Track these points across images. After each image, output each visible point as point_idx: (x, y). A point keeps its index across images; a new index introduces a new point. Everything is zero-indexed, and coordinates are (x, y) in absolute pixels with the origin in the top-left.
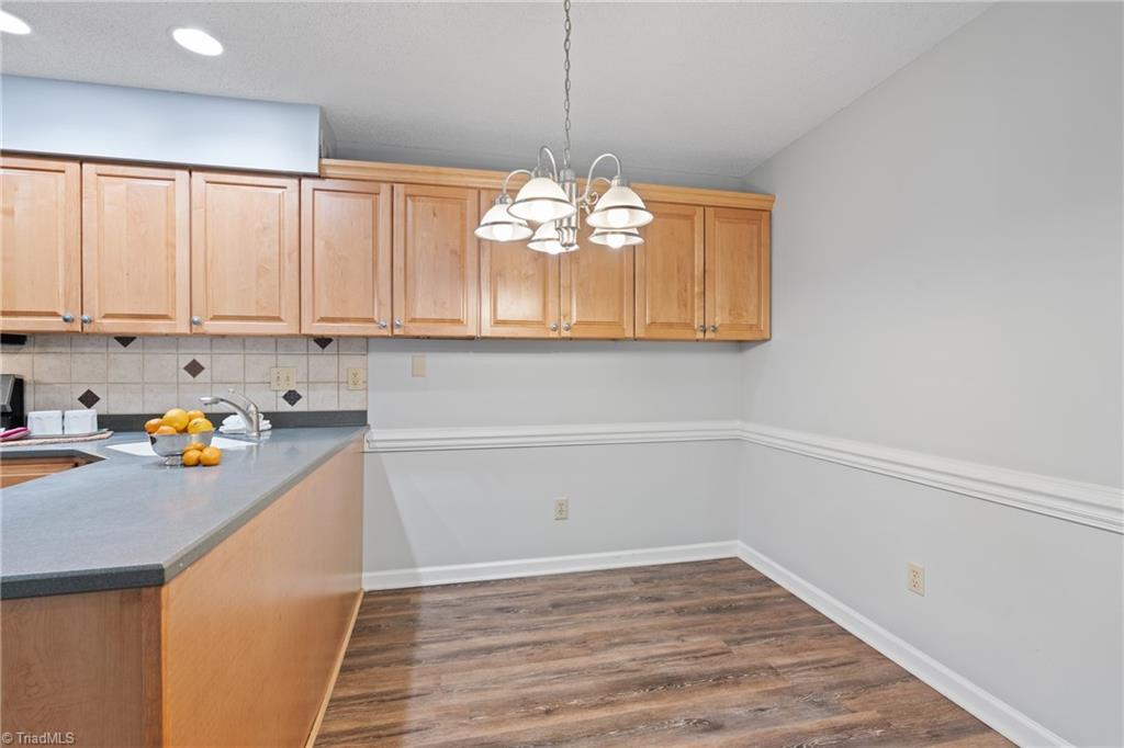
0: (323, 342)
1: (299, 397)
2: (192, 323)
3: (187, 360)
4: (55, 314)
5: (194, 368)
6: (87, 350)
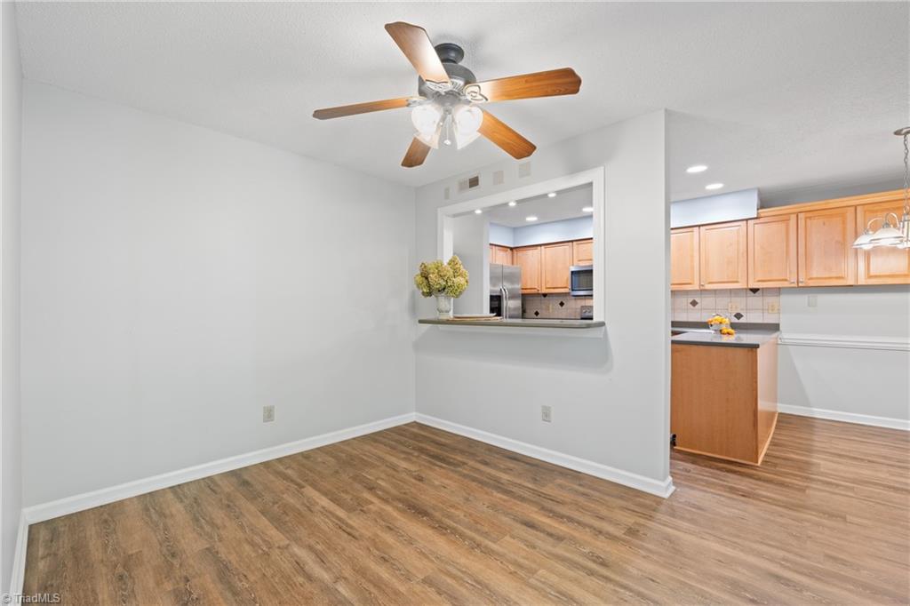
0: (754, 291)
1: (742, 316)
2: (700, 285)
3: (690, 300)
5: (694, 303)
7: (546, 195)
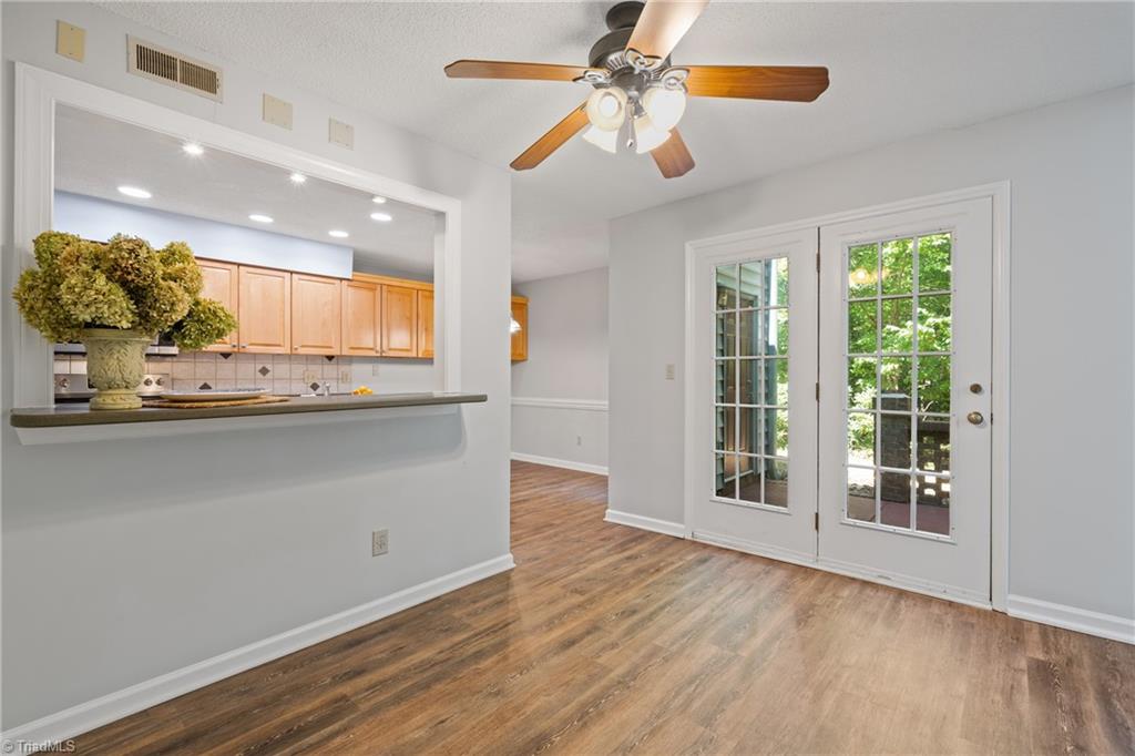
0: (330, 358)
1: (318, 386)
5: (264, 371)
7: (373, 196)
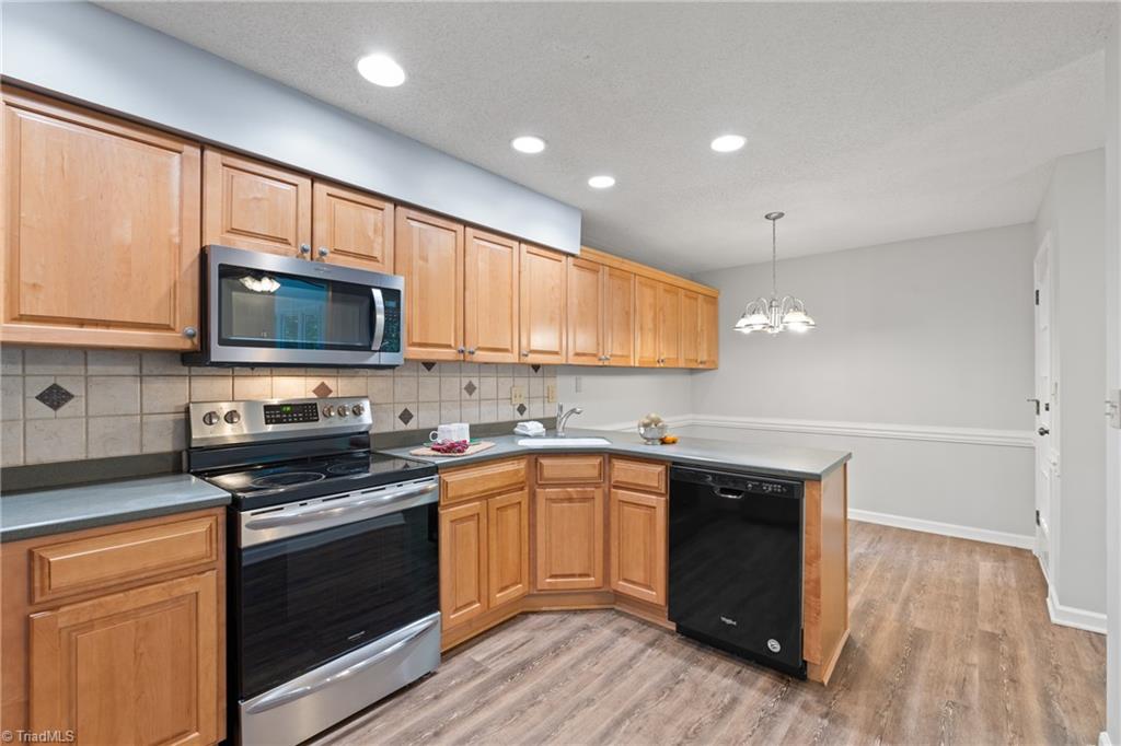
1: (525, 409)
4: (449, 346)
6: (406, 374)
